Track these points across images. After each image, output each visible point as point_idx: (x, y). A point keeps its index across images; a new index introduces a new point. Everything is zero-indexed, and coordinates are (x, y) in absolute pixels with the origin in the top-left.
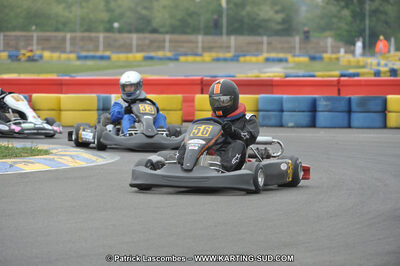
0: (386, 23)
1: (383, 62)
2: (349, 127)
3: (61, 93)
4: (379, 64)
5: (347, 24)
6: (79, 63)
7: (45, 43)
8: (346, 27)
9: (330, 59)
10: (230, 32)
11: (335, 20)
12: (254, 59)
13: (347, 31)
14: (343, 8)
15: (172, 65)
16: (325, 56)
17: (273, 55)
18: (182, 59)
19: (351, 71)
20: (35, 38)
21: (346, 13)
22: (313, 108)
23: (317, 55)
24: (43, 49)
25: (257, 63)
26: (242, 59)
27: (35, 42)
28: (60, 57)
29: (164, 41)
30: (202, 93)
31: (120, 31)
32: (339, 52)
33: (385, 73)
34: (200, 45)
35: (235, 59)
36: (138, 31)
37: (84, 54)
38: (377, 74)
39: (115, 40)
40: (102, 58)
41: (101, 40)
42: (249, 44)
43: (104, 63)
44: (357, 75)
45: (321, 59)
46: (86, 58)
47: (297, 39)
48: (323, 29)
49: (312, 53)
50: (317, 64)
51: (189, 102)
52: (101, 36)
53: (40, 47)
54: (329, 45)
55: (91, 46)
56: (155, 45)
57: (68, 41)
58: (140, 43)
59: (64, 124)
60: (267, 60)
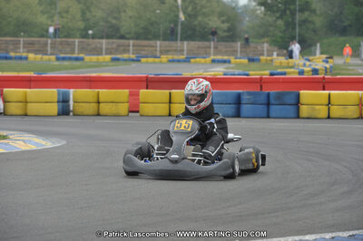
0: (315, 31)
1: (308, 63)
2: (268, 117)
3: (30, 88)
4: (304, 65)
5: (281, 32)
6: (57, 63)
7: (30, 47)
8: (280, 34)
9: (266, 60)
10: (184, 39)
11: (271, 29)
12: (203, 60)
13: (281, 37)
14: (278, 18)
15: (134, 65)
16: (262, 58)
17: (219, 57)
18: (143, 60)
19: (279, 71)
20: (22, 42)
21: (280, 22)
22: (238, 101)
23: (256, 57)
24: (28, 52)
25: (205, 63)
26: (192, 60)
27: (21, 46)
28: (42, 58)
29: (129, 46)
30: (147, 88)
31: (93, 37)
32: (272, 55)
33: (308, 72)
34: (158, 49)
35: (187, 60)
36: (108, 37)
37: (62, 55)
38: (301, 72)
39: (88, 45)
40: (77, 59)
41: (77, 43)
42: (199, 47)
43: (78, 63)
44: (285, 74)
45: (259, 60)
46: (64, 59)
47: (239, 44)
48: (262, 36)
49: (251, 56)
50: (254, 65)
51: (134, 95)
52: (77, 40)
53: (25, 50)
54: (265, 49)
55: (68, 49)
56: (122, 48)
57: (49, 46)
58: (109, 47)
59: (29, 113)
60: (213, 61)
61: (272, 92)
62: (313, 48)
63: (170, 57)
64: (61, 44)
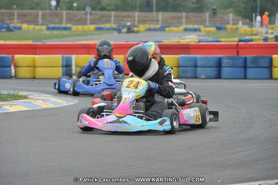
0: (272, 2)
1: (270, 31)
2: (245, 78)
3: (36, 54)
4: (267, 33)
5: (243, 3)
6: (48, 32)
7: (24, 18)
8: (243, 6)
9: (232, 29)
10: (158, 10)
12: (176, 29)
13: (244, 8)
16: (228, 26)
17: (190, 26)
19: (247, 38)
20: (16, 14)
22: (219, 65)
23: (222, 26)
24: (22, 22)
25: (178, 32)
26: (167, 29)
27: (16, 17)
28: (34, 28)
29: (110, 16)
31: (78, 9)
32: (238, 24)
33: (271, 39)
34: (136, 19)
35: (162, 29)
37: (52, 26)
38: (266, 39)
39: (75, 16)
40: (65, 29)
41: (64, 15)
42: (172, 18)
43: (66, 32)
44: (251, 40)
45: (225, 29)
46: (53, 29)
47: (207, 14)
48: (226, 7)
49: (218, 25)
50: (222, 33)
52: (64, 12)
53: (19, 21)
54: (231, 19)
55: (57, 20)
56: (104, 19)
57: (40, 17)
58: (93, 17)
59: (37, 76)
60: (186, 30)
61: (248, 56)
62: (272, 17)
63: (147, 26)
64: (51, 15)
